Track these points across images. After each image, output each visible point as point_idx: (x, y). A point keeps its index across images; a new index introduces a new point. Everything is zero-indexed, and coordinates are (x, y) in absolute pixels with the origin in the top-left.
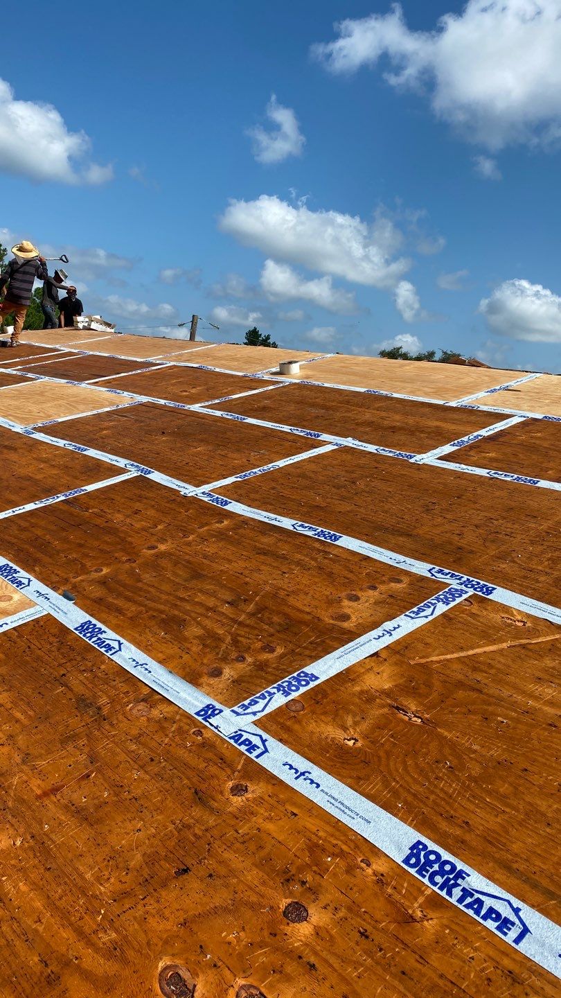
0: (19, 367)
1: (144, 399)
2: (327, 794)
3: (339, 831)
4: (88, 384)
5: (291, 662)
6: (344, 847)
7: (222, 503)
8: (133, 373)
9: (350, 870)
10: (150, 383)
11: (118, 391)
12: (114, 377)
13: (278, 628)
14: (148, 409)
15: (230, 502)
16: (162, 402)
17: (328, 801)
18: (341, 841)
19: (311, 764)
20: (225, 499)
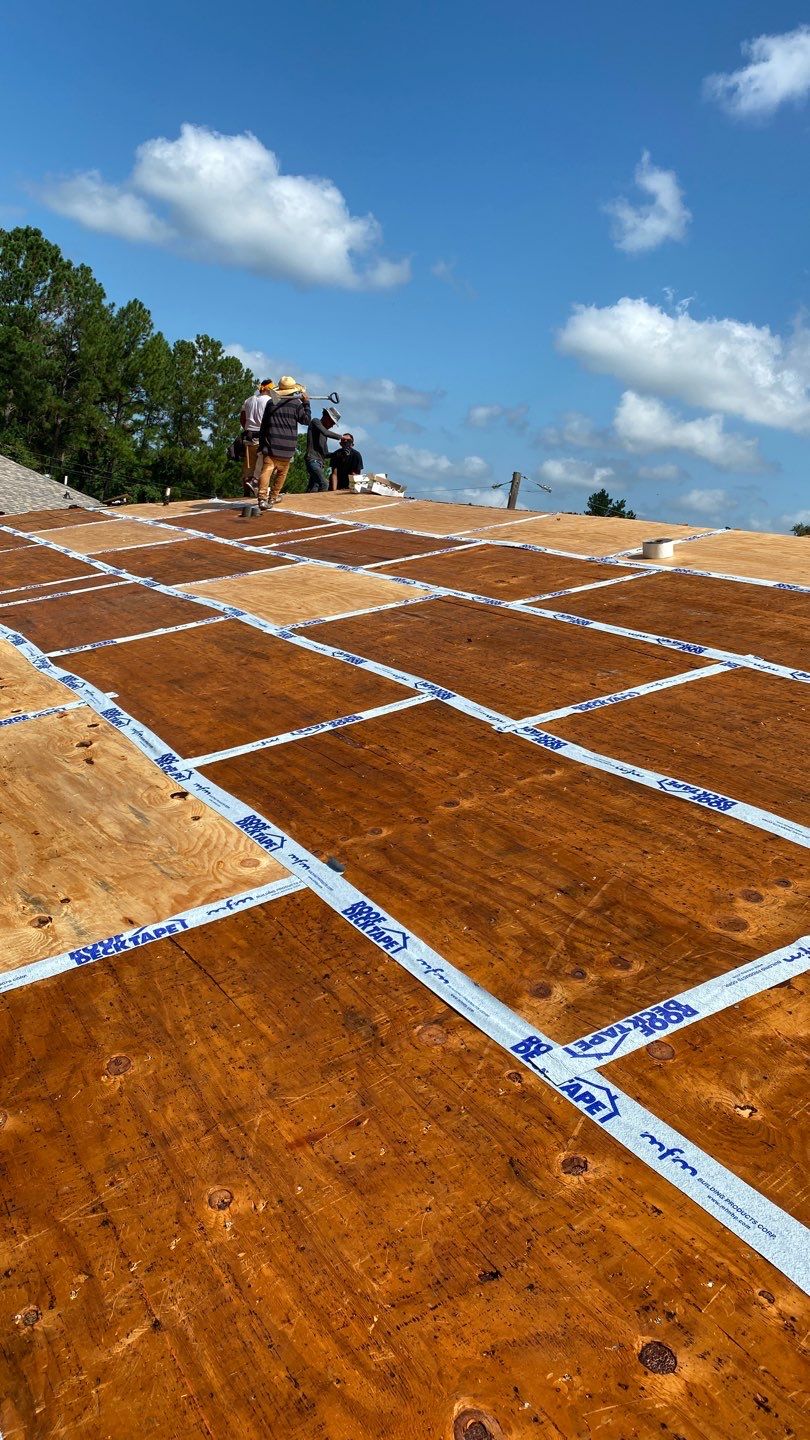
0: (275, 545)
1: (443, 592)
2: (707, 1185)
3: (726, 1244)
4: (367, 569)
5: (655, 985)
6: (733, 1269)
7: (553, 744)
8: (429, 554)
9: (743, 1305)
10: (452, 569)
11: (408, 580)
12: (403, 560)
13: (636, 933)
14: (448, 606)
15: (566, 744)
16: (469, 596)
17: (709, 1197)
18: (729, 1259)
19: (684, 1139)
20: (557, 739)
